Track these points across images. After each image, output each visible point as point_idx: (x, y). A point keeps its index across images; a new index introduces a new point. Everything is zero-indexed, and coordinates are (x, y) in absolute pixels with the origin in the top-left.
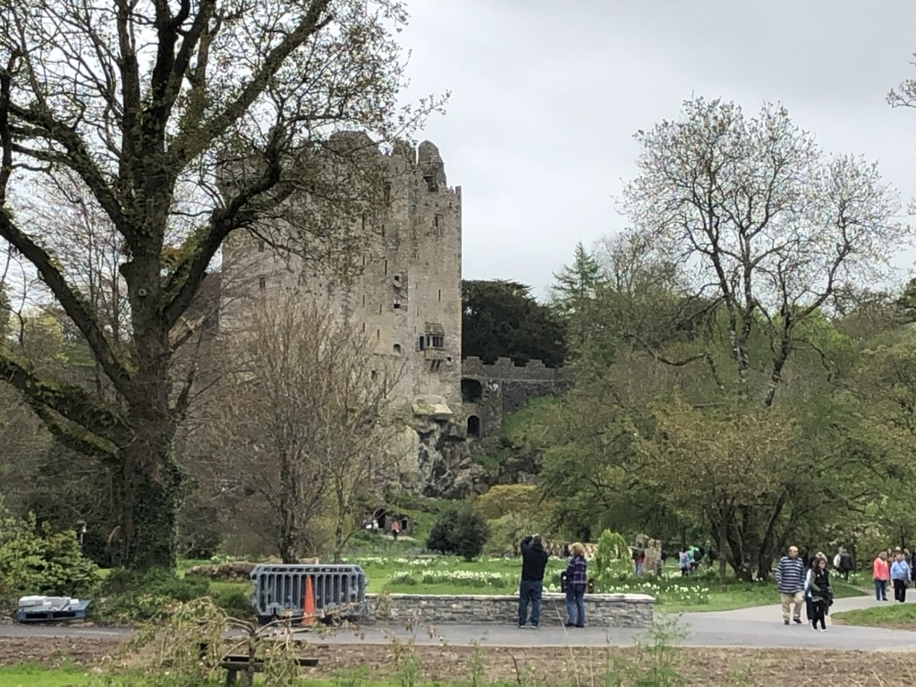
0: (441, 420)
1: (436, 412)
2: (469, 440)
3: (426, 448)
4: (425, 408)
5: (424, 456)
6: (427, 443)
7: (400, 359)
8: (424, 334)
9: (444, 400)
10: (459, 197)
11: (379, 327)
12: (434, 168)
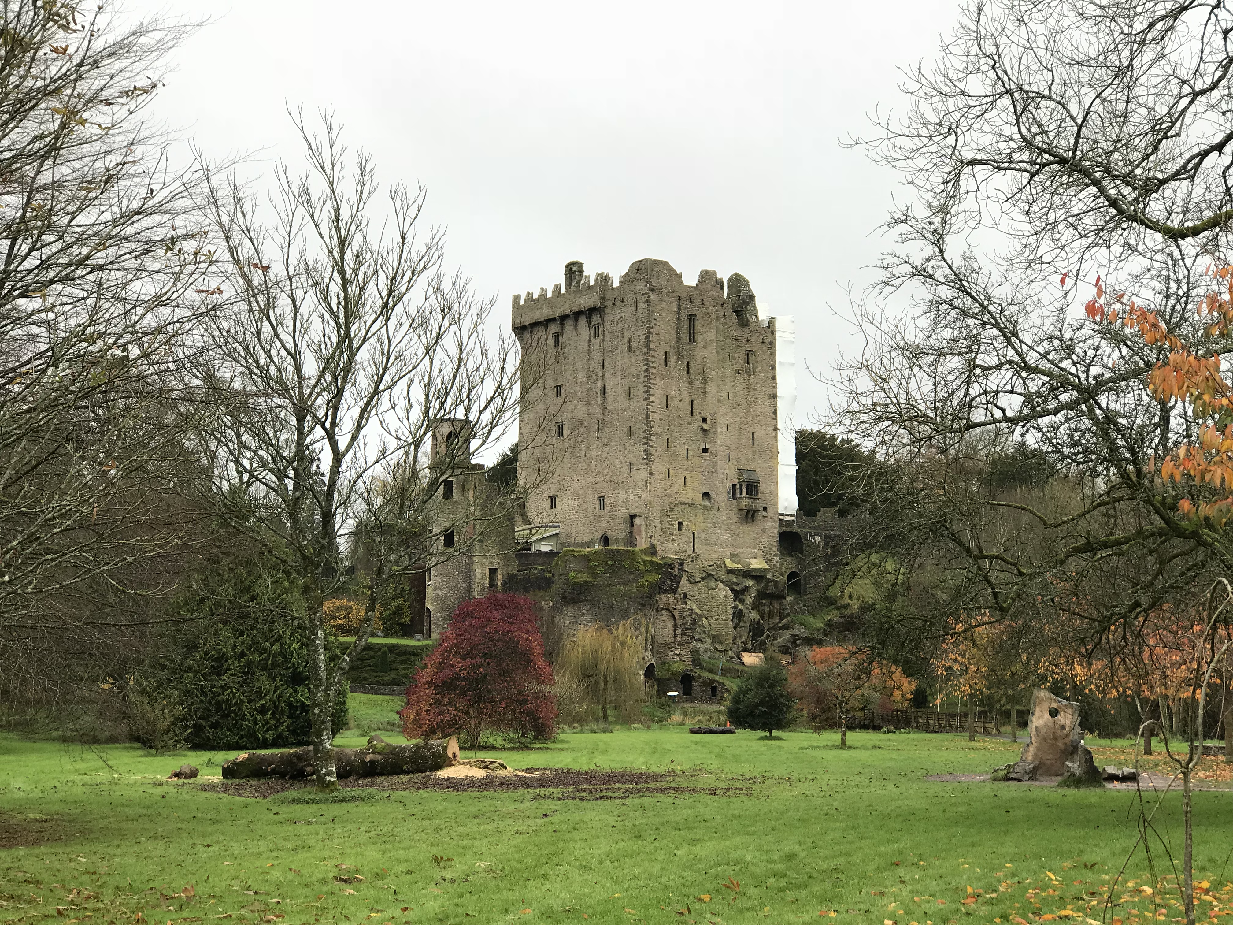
0: (758, 576)
1: (752, 567)
2: (789, 599)
3: (741, 607)
4: (739, 563)
5: (738, 615)
6: (742, 601)
7: (710, 509)
8: (736, 481)
9: (760, 553)
10: (773, 332)
11: (687, 474)
12: (744, 302)
